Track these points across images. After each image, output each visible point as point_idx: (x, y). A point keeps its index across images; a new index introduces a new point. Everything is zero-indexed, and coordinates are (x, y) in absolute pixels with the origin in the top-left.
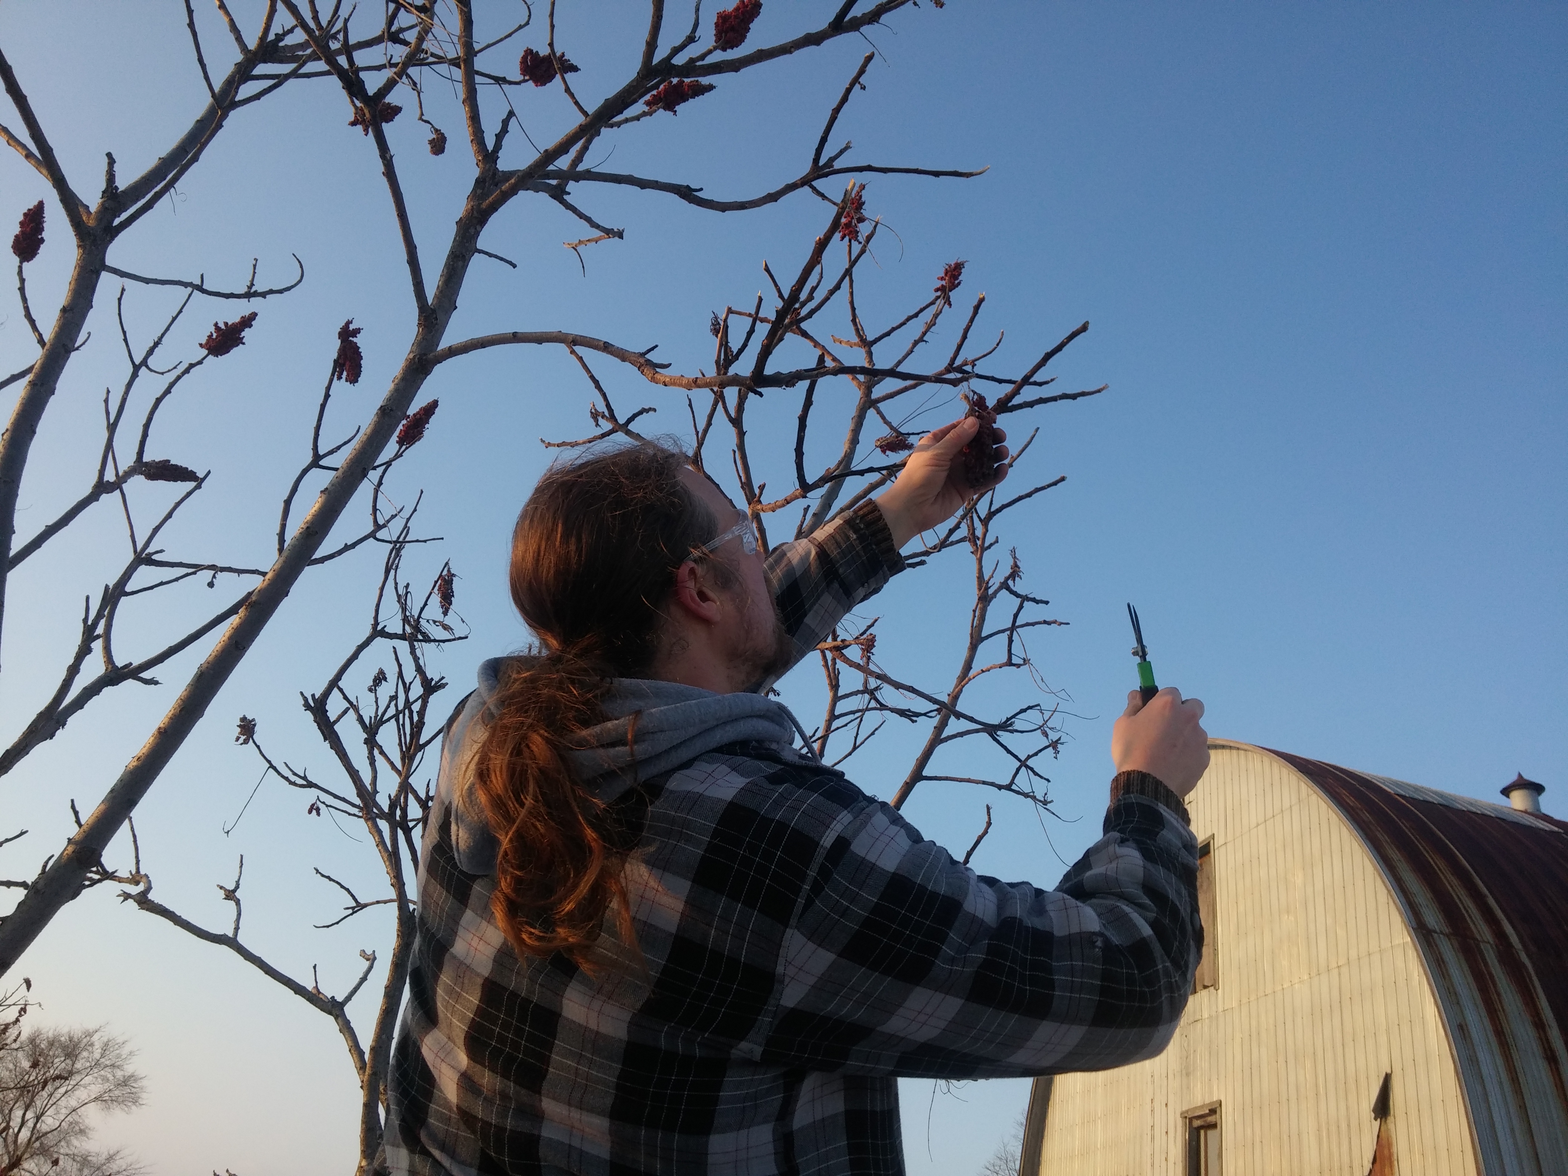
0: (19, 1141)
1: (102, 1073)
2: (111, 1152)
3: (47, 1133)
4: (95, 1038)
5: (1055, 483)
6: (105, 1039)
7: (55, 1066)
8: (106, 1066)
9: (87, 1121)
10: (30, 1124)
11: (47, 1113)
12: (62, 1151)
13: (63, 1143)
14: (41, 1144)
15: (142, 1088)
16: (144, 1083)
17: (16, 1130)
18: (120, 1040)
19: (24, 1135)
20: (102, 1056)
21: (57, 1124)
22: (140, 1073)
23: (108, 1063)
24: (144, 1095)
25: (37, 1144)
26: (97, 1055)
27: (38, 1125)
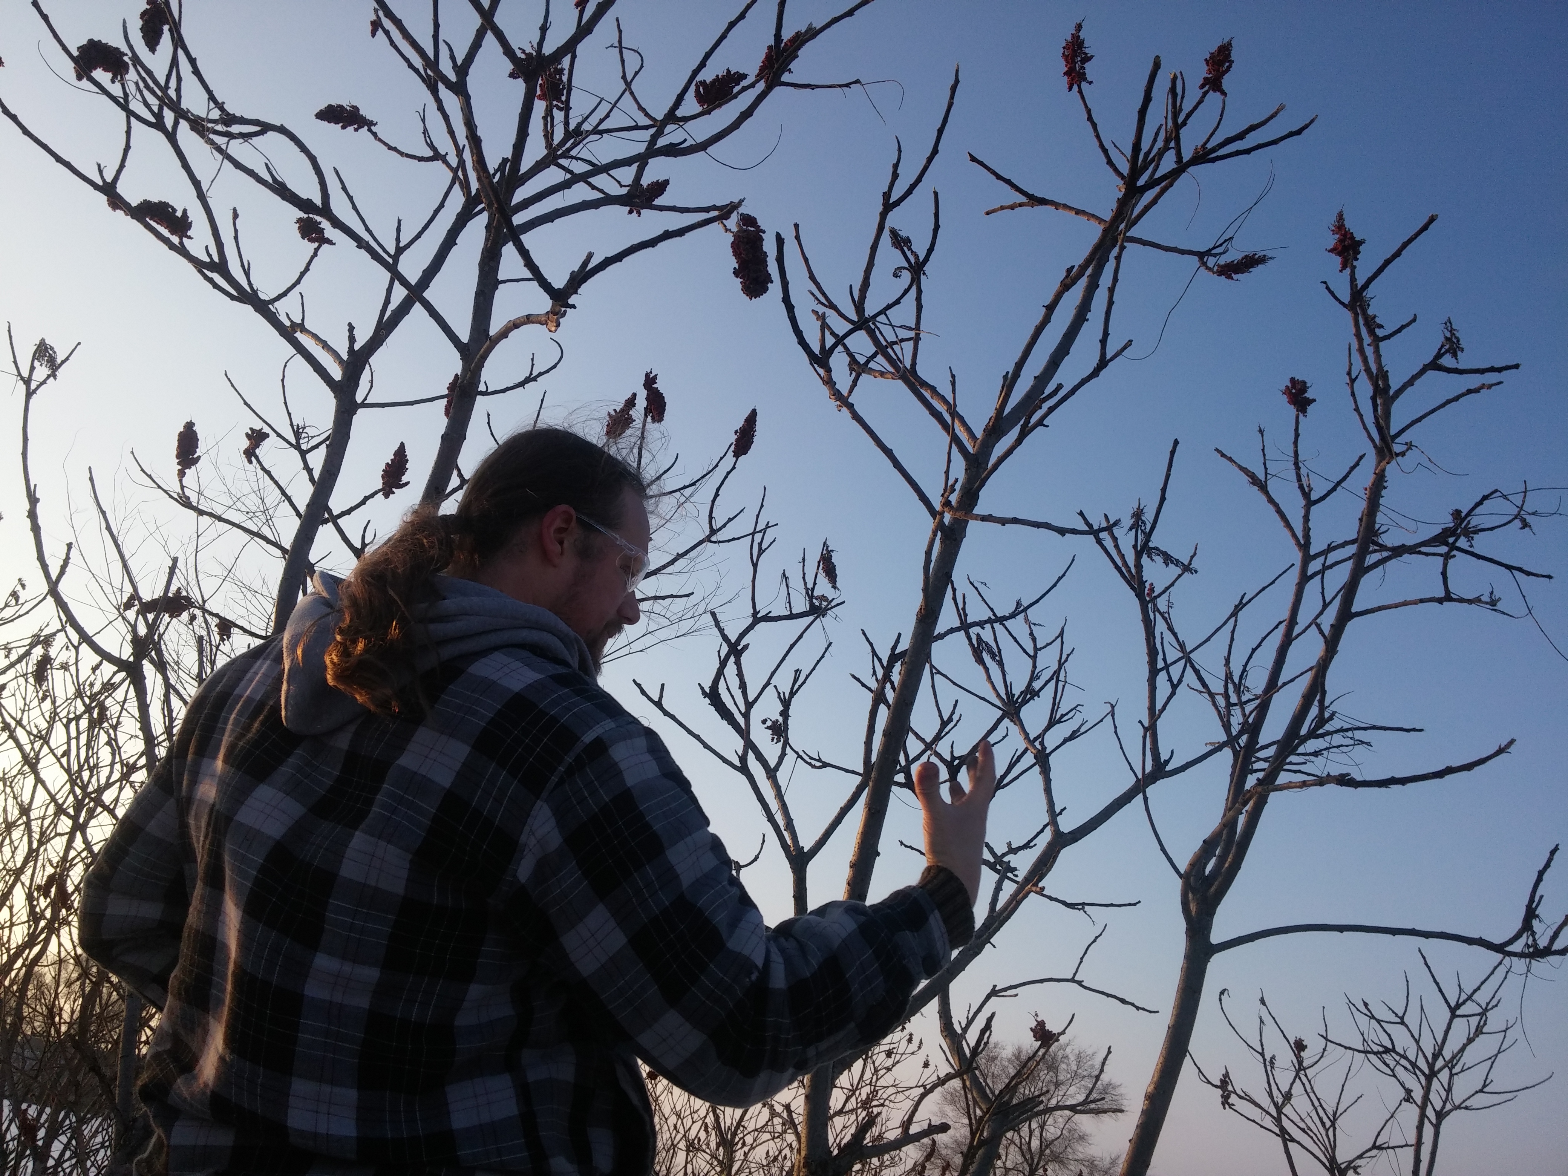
0: (1033, 1150)
1: (1083, 1082)
2: (1113, 1157)
3: (1053, 1141)
4: (1068, 1050)
5: (1425, 228)
6: (1077, 1051)
7: (1042, 1079)
8: (1084, 1077)
9: (1083, 1128)
10: (1037, 1133)
11: (1048, 1123)
12: (1070, 1157)
13: (1069, 1150)
14: (1051, 1151)
15: (1121, 1095)
16: (1121, 1090)
17: (1027, 1139)
18: (1090, 1052)
19: (1035, 1144)
20: (1078, 1067)
21: (1059, 1133)
22: (1116, 1081)
23: (1085, 1073)
24: (1125, 1102)
25: (1048, 1151)
26: (1074, 1067)
27: (1044, 1134)
